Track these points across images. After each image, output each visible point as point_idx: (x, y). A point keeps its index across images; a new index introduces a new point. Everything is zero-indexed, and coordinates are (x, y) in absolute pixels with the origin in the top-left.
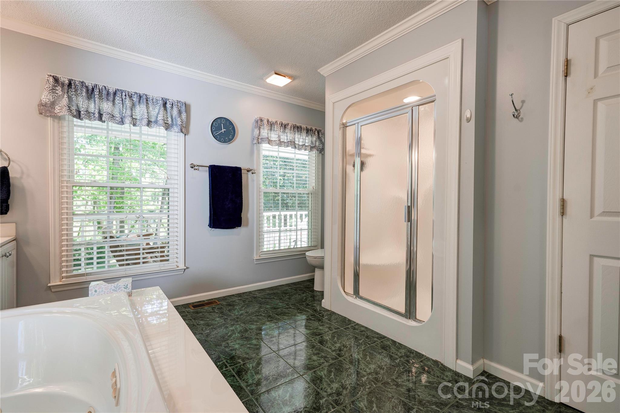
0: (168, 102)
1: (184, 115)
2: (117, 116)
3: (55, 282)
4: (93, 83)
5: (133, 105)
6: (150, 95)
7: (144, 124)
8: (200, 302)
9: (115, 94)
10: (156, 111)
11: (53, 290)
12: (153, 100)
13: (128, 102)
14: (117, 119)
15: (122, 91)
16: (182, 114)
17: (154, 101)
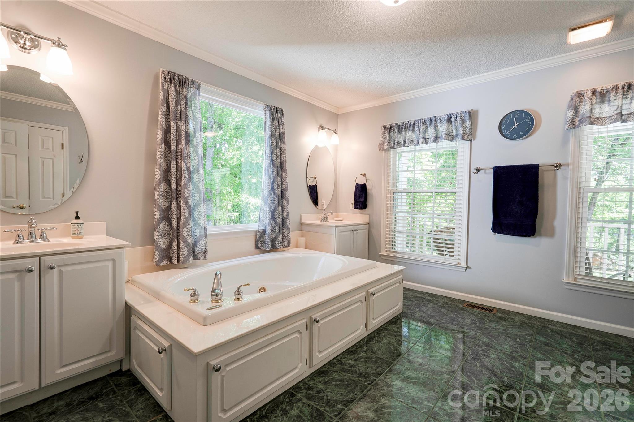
0: (452, 116)
1: (468, 124)
2: (415, 140)
3: (383, 253)
4: (402, 122)
5: (427, 128)
6: (438, 115)
7: (431, 141)
8: (480, 305)
9: (414, 124)
10: (443, 128)
11: (382, 257)
12: (440, 119)
13: (422, 128)
14: (415, 142)
15: (418, 121)
16: (466, 123)
17: (442, 119)
